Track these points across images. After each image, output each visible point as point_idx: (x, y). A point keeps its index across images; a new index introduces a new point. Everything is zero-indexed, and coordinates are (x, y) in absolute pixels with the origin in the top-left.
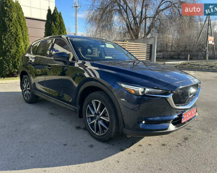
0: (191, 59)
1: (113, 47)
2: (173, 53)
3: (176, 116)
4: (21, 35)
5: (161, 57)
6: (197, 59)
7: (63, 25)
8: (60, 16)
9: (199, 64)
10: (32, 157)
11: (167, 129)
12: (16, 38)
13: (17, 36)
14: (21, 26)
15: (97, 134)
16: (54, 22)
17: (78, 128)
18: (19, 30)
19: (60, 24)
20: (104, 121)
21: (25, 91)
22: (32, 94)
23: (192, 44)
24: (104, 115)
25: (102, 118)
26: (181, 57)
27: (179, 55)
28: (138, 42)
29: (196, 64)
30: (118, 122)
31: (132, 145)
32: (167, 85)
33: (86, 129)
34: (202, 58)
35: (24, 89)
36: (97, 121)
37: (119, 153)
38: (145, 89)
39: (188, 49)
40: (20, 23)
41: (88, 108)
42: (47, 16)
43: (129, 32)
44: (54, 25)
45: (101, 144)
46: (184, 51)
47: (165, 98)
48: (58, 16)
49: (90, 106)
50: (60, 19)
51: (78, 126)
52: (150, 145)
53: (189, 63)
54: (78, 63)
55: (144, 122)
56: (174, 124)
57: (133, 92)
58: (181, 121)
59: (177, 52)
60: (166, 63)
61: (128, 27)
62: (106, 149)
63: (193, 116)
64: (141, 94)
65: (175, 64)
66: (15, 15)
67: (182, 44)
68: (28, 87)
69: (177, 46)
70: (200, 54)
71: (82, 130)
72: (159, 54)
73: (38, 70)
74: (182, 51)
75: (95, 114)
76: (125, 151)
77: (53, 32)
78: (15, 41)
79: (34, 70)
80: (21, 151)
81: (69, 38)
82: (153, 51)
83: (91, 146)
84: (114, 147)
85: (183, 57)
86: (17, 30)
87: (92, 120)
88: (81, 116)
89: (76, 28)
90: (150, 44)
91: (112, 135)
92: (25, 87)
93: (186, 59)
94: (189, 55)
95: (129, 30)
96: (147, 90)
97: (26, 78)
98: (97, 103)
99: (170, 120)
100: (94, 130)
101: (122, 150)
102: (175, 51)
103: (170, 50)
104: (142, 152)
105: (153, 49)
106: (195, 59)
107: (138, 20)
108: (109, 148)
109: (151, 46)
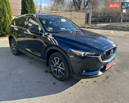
0: (112, 22)
1: (66, 21)
2: (101, 18)
3: (103, 67)
4: (7, 9)
5: (94, 20)
6: (116, 22)
9: (116, 25)
10: (21, 91)
11: (97, 74)
12: (3, 12)
13: (4, 10)
14: (6, 4)
15: (57, 76)
16: (27, 1)
17: (46, 72)
18: (5, 6)
19: (31, 2)
20: (61, 70)
21: (13, 48)
22: (17, 50)
23: (113, 13)
24: (61, 66)
25: (60, 68)
26: (106, 21)
27: (105, 19)
29: (115, 26)
30: (70, 70)
31: (77, 82)
32: (98, 50)
33: (51, 72)
34: (118, 21)
35: (12, 46)
36: (57, 69)
37: (70, 88)
38: (85, 53)
39: (110, 15)
40: (5, 1)
41: (52, 62)
43: (75, 5)
44: (27, 3)
45: (60, 82)
46: (108, 17)
47: (97, 58)
49: (53, 60)
51: (46, 70)
52: (87, 82)
53: (110, 25)
54: (45, 34)
55: (84, 71)
56: (101, 71)
57: (78, 54)
58: (105, 69)
59: (103, 18)
60: (97, 25)
62: (63, 85)
63: (112, 65)
64: (83, 56)
65: (102, 26)
67: (107, 13)
68: (15, 46)
69: (104, 14)
70: (117, 18)
71: (49, 73)
72: (93, 19)
73: (19, 35)
74: (106, 17)
75: (56, 65)
76: (73, 86)
78: (3, 14)
79: (17, 34)
80: (15, 88)
81: (38, 17)
82: (89, 17)
83: (54, 84)
84: (67, 84)
85: (107, 21)
87: (54, 68)
88: (48, 65)
89: (41, 2)
90: (87, 13)
91: (66, 78)
92: (12, 45)
93: (109, 22)
94: (111, 20)
96: (87, 53)
97: (13, 40)
98: (57, 60)
99: (99, 69)
100: (55, 74)
101: (72, 86)
102: (103, 17)
103: (100, 16)
104: (83, 87)
105: (89, 16)
106: (114, 22)
108: (64, 84)
109: (88, 14)
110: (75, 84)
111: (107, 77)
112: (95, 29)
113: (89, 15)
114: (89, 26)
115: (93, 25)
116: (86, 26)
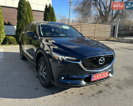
3: (87, 76)
4: (29, 20)
7: (54, 14)
8: (52, 9)
12: (26, 22)
13: (27, 21)
14: (29, 15)
16: (49, 13)
18: (28, 18)
19: (52, 14)
28: (105, 24)
40: (29, 13)
41: (40, 66)
42: (45, 9)
43: (101, 18)
44: (48, 15)
48: (51, 9)
50: (52, 11)
52: (73, 93)
55: (63, 78)
57: (57, 58)
58: (91, 79)
60: (124, 38)
61: (100, 14)
62: (44, 92)
64: (61, 60)
66: (26, 9)
72: (120, 32)
77: (48, 19)
78: (26, 24)
83: (37, 89)
86: (27, 18)
89: (70, 16)
90: (114, 25)
91: (47, 84)
95: (101, 16)
96: (66, 57)
98: (42, 63)
99: (82, 79)
101: (53, 94)
104: (64, 97)
107: (108, 9)
108: (46, 91)
109: (114, 27)
110: (57, 93)
111: (100, 92)
112: (122, 42)
113: (116, 27)
114: (115, 39)
115: (120, 39)
116: (111, 39)
